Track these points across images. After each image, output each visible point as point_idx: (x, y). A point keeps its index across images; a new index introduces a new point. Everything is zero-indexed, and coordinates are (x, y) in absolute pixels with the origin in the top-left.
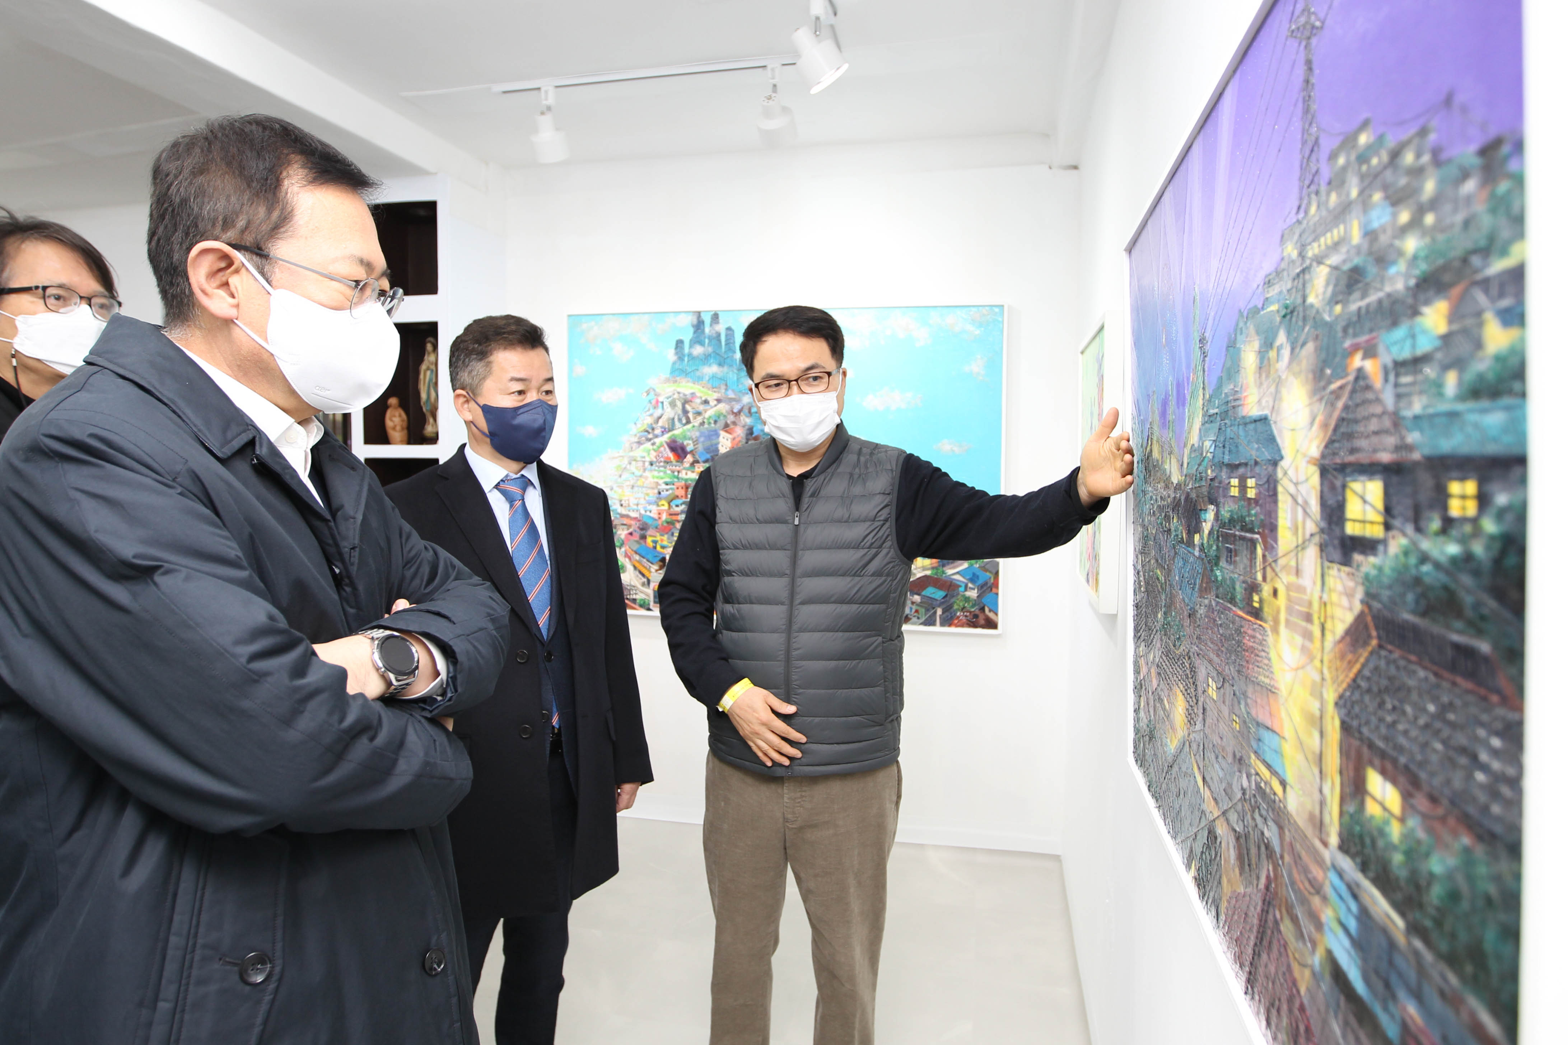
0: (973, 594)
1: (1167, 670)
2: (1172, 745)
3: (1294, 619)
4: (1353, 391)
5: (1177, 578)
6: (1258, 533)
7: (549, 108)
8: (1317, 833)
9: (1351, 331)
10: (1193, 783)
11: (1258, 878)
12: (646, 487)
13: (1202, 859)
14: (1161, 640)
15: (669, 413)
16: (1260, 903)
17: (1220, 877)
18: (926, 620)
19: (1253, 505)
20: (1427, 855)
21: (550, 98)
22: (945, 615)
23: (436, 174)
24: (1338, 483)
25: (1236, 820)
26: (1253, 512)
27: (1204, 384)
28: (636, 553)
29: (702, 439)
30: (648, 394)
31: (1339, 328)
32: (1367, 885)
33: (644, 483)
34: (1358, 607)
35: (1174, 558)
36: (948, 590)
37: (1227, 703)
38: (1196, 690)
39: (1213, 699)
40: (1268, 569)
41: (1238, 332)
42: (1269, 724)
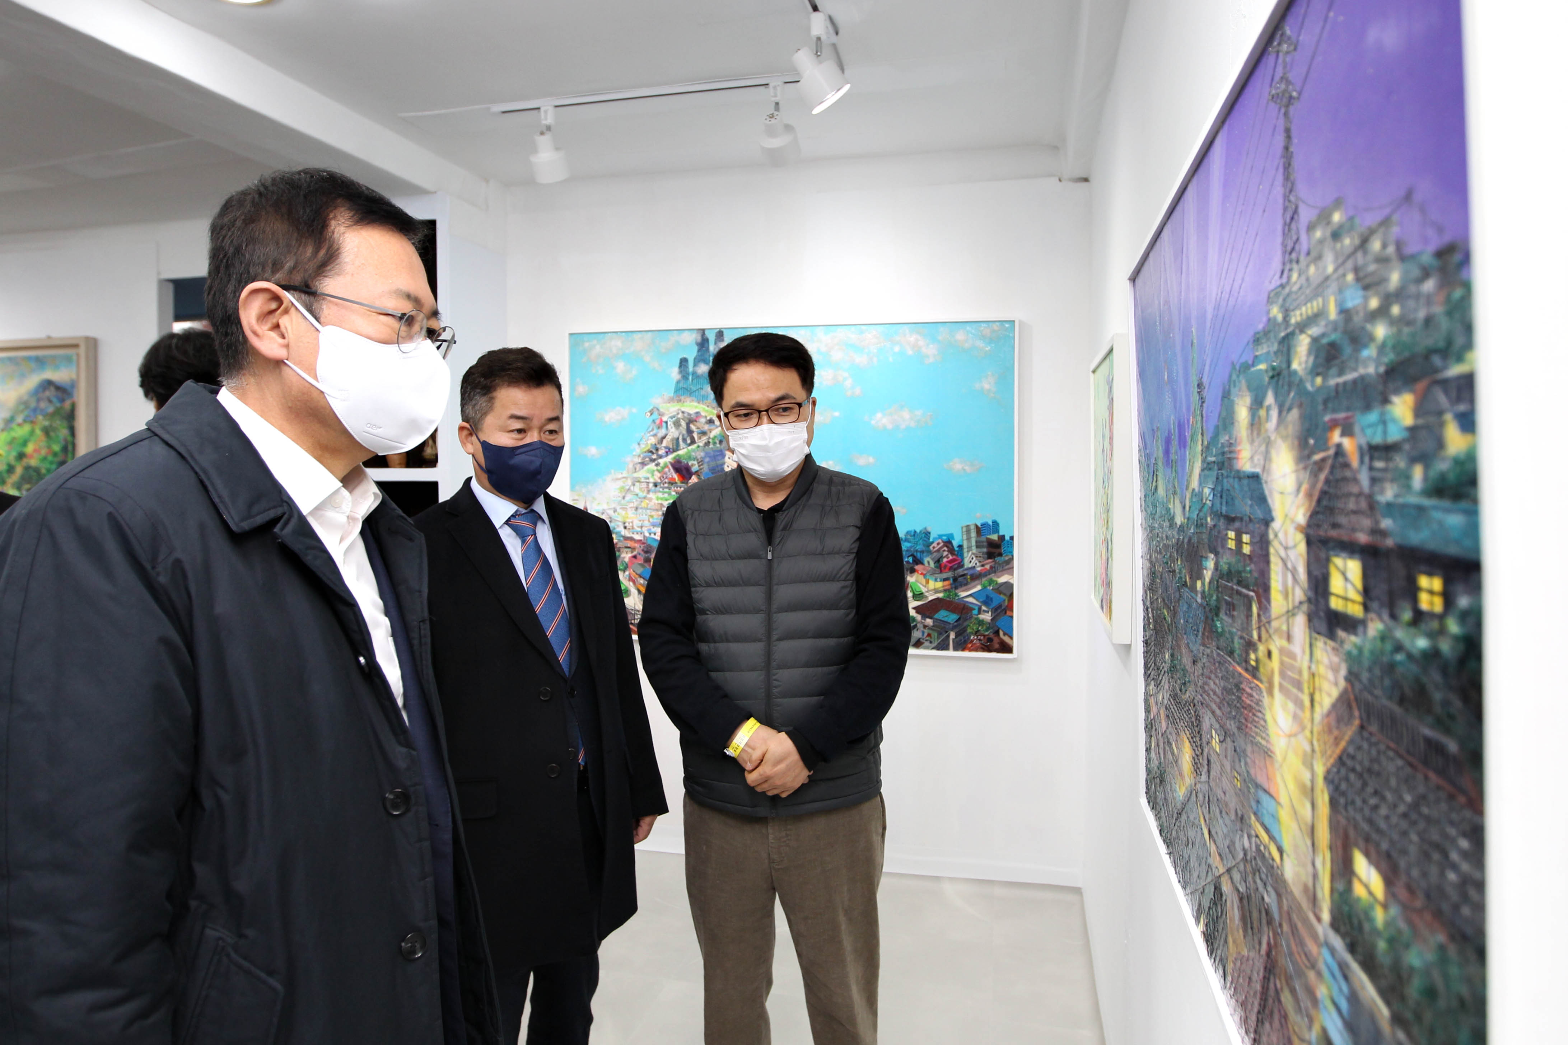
0: (987, 617)
1: (1175, 714)
2: (1180, 792)
3: (1285, 684)
4: (1333, 467)
5: (1182, 621)
6: (1253, 591)
7: (549, 128)
8: (1311, 906)
9: (1330, 405)
10: (1200, 834)
11: (1260, 943)
12: (650, 509)
13: (1210, 915)
14: (1169, 682)
15: (673, 433)
16: (1262, 970)
17: (1226, 936)
18: (939, 644)
19: (1248, 562)
20: (1407, 946)
21: (548, 117)
22: (957, 639)
23: (435, 192)
24: (1323, 555)
25: (1239, 880)
26: (1248, 569)
27: (1202, 430)
28: (640, 576)
29: (707, 460)
30: (651, 414)
31: (1320, 399)
32: (1355, 967)
33: (648, 504)
34: (1342, 683)
35: (1179, 600)
36: (961, 613)
37: (1229, 758)
38: (1201, 740)
39: (1216, 752)
40: (1263, 629)
41: (1232, 386)
42: (1266, 786)
